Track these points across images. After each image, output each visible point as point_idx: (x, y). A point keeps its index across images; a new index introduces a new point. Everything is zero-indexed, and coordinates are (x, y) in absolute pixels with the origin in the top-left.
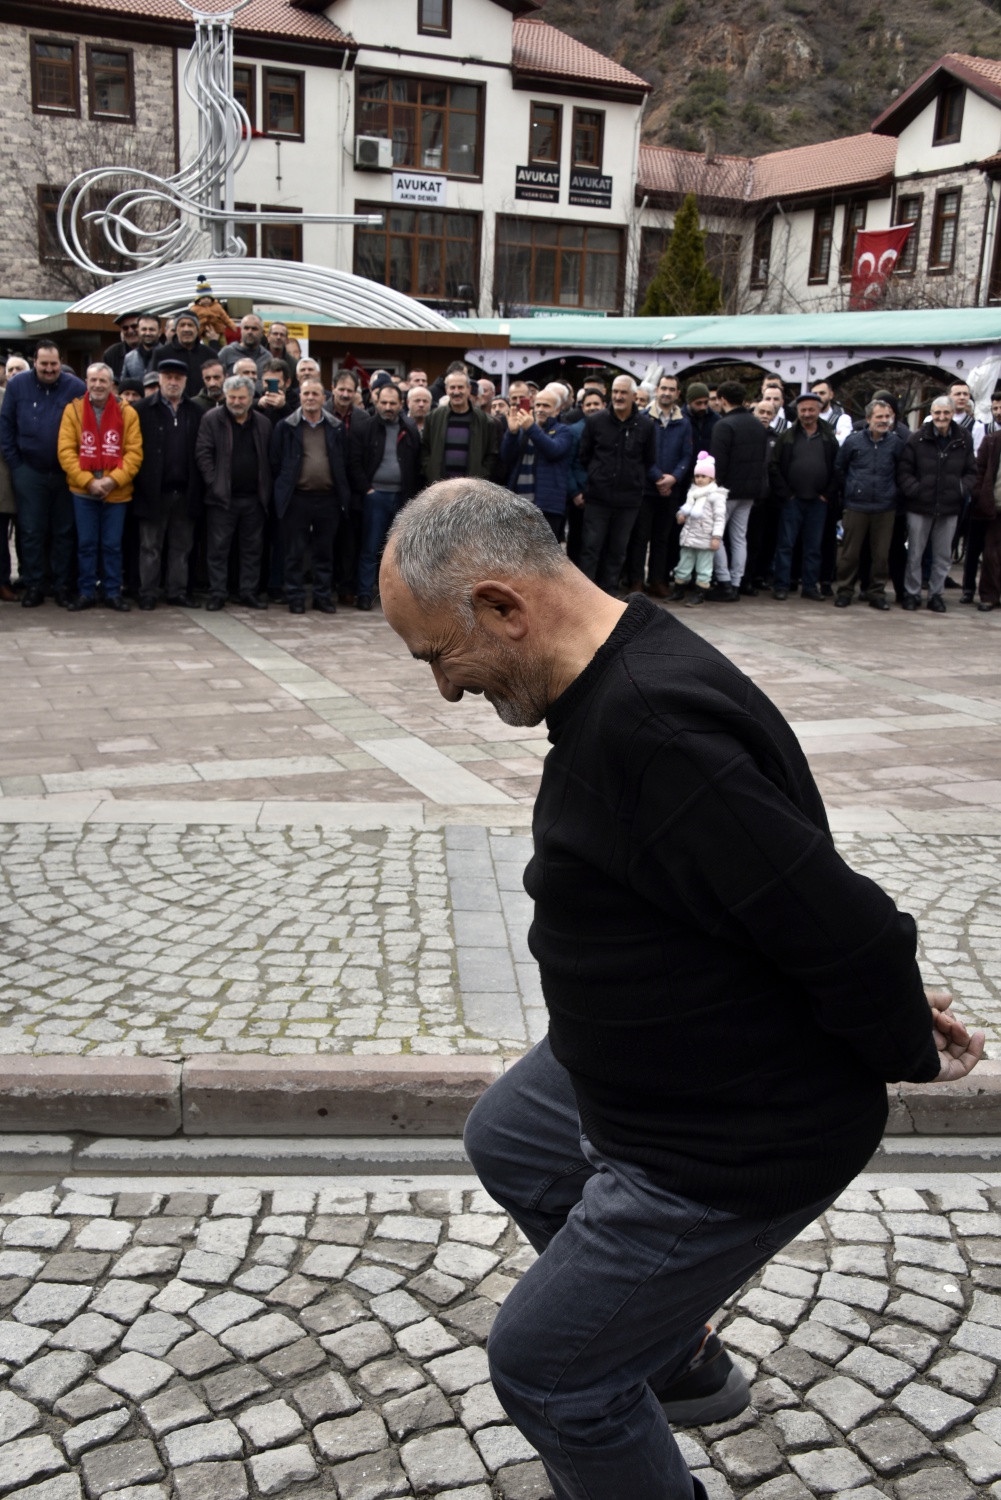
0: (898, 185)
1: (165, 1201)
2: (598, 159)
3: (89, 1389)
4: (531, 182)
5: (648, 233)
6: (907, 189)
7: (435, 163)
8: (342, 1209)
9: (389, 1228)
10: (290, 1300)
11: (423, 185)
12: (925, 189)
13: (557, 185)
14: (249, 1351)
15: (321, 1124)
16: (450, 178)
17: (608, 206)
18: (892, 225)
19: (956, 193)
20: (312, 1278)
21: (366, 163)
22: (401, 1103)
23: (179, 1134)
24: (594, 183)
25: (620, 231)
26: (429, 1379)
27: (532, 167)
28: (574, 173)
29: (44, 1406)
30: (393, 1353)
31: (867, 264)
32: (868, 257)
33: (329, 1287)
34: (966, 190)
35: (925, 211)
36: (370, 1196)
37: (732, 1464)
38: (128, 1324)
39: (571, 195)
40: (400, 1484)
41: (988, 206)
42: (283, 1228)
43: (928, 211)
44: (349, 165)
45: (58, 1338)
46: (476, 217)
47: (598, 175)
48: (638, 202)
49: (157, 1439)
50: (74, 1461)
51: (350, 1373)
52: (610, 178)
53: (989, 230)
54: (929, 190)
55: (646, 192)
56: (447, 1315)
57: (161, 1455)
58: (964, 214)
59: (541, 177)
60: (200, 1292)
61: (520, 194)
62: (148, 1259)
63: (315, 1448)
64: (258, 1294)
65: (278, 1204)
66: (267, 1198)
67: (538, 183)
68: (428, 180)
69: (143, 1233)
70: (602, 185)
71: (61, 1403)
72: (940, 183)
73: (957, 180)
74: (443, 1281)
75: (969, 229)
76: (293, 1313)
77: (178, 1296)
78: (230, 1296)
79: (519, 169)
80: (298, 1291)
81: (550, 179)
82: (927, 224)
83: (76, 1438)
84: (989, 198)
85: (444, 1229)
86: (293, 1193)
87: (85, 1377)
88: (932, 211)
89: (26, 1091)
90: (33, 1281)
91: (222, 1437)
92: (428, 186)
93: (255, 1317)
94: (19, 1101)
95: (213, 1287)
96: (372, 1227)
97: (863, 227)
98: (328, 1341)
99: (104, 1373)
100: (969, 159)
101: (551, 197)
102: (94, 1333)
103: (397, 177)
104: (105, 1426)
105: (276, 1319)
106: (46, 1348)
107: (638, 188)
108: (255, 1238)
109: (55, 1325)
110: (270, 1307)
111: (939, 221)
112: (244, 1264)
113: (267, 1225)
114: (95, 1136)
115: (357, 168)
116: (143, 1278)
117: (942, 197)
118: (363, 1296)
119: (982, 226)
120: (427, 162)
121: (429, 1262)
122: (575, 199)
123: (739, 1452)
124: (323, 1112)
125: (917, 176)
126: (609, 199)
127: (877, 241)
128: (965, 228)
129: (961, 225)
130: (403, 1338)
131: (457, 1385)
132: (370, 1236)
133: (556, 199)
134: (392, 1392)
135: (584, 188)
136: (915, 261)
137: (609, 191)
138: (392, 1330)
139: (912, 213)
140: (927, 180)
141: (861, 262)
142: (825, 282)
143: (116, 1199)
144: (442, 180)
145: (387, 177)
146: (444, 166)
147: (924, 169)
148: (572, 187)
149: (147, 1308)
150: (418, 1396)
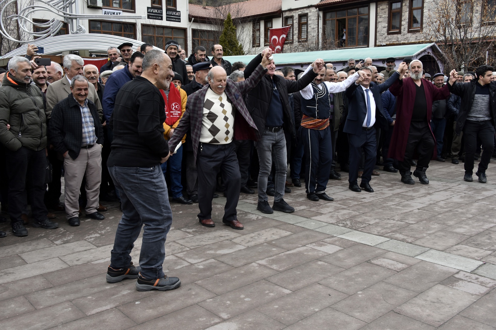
0: (284, 13)
2: (175, 5)
4: (152, 13)
5: (194, 31)
6: (287, 14)
7: (117, 6)
11: (114, 14)
12: (294, 14)
13: (162, 14)
16: (123, 11)
17: (180, 22)
18: (283, 26)
19: (306, 15)
21: (92, 5)
24: (175, 13)
25: (184, 30)
27: (152, 7)
28: (167, 10)
31: (275, 40)
32: (275, 37)
34: (309, 14)
35: (295, 22)
39: (167, 17)
41: (318, 19)
43: (296, 22)
44: (86, 6)
46: (134, 25)
47: (175, 11)
48: (190, 20)
52: (180, 12)
53: (320, 27)
54: (296, 15)
55: (193, 17)
58: (309, 22)
59: (156, 11)
61: (149, 17)
67: (155, 13)
68: (116, 11)
70: (177, 14)
72: (299, 12)
73: (306, 11)
75: (312, 27)
79: (148, 8)
81: (159, 12)
82: (296, 25)
84: (318, 16)
88: (297, 21)
92: (115, 13)
97: (272, 27)
100: (310, 4)
101: (160, 18)
103: (104, 10)
107: (189, 15)
111: (300, 25)
115: (89, 7)
117: (301, 16)
119: (317, 26)
120: (114, 5)
122: (168, 19)
125: (290, 10)
126: (180, 19)
127: (278, 32)
128: (310, 27)
129: (309, 26)
133: (162, 19)
135: (171, 15)
136: (293, 38)
137: (180, 16)
139: (290, 22)
140: (294, 11)
141: (272, 39)
142: (259, 46)
144: (121, 12)
145: (100, 10)
146: (120, 7)
147: (292, 8)
148: (167, 15)
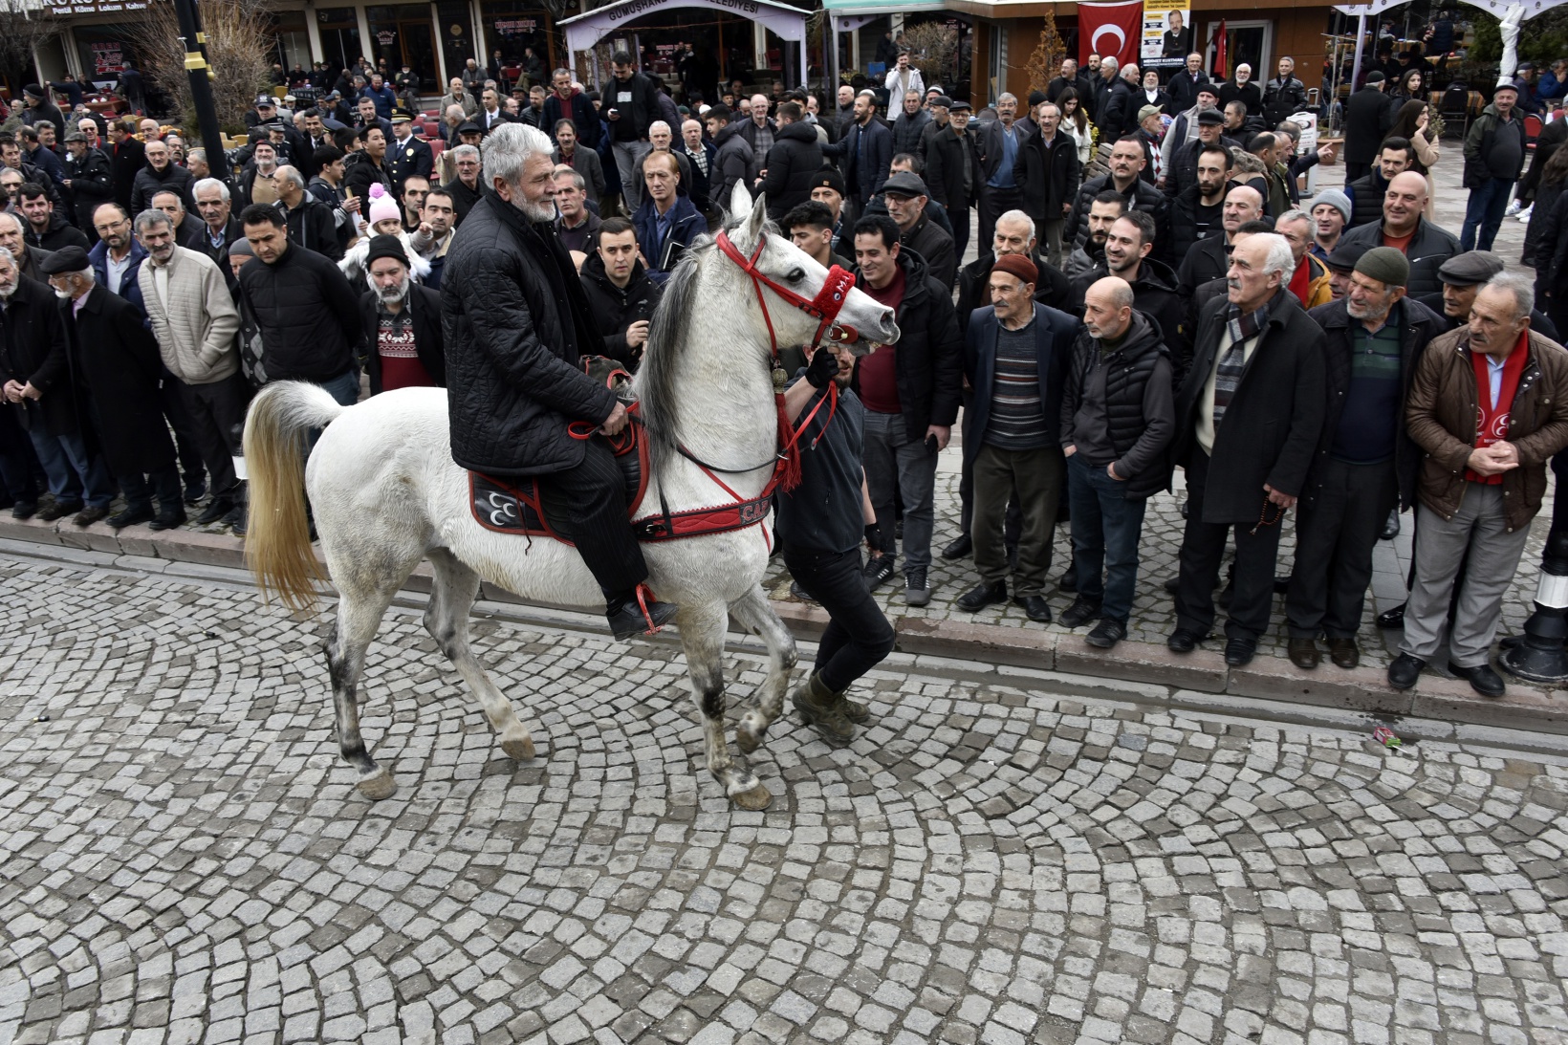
1: (1228, 728)
3: (1217, 810)
8: (1325, 745)
9: (1351, 757)
10: (1307, 785)
14: (1293, 805)
15: (1304, 697)
20: (1316, 776)
22: (1353, 692)
23: (1224, 693)
26: (1386, 831)
29: (1202, 815)
30: (1365, 817)
33: (1327, 783)
36: (1339, 740)
37: (1544, 890)
38: (1228, 785)
40: (1378, 871)
42: (1296, 751)
45: (1197, 786)
49: (1260, 836)
50: (1224, 838)
51: (1346, 823)
56: (1392, 804)
57: (1263, 842)
60: (1260, 775)
62: (1230, 756)
63: (1334, 851)
64: (1290, 781)
65: (1289, 737)
66: (1282, 733)
69: (1222, 742)
71: (1209, 813)
74: (1386, 788)
76: (1311, 792)
77: (1247, 775)
78: (1275, 779)
80: (1308, 781)
83: (1222, 828)
85: (1383, 763)
86: (1295, 732)
87: (1214, 805)
89: (1146, 662)
90: (1175, 758)
91: (1288, 839)
93: (1290, 790)
94: (1142, 666)
95: (1266, 775)
96: (1343, 756)
98: (1331, 807)
99: (1223, 804)
102: (1214, 787)
104: (1233, 826)
105: (1300, 793)
106: (1192, 790)
108: (1282, 754)
109: (1194, 780)
110: (1297, 787)
112: (1279, 765)
113: (1285, 747)
114: (1179, 688)
116: (1229, 764)
118: (1347, 790)
121: (1378, 777)
123: (1548, 886)
124: (1306, 692)
130: (1370, 811)
131: (1400, 836)
132: (1343, 761)
134: (1367, 834)
138: (1363, 807)
143: (1202, 723)
149: (1235, 779)
150: (1383, 838)
